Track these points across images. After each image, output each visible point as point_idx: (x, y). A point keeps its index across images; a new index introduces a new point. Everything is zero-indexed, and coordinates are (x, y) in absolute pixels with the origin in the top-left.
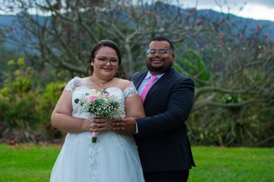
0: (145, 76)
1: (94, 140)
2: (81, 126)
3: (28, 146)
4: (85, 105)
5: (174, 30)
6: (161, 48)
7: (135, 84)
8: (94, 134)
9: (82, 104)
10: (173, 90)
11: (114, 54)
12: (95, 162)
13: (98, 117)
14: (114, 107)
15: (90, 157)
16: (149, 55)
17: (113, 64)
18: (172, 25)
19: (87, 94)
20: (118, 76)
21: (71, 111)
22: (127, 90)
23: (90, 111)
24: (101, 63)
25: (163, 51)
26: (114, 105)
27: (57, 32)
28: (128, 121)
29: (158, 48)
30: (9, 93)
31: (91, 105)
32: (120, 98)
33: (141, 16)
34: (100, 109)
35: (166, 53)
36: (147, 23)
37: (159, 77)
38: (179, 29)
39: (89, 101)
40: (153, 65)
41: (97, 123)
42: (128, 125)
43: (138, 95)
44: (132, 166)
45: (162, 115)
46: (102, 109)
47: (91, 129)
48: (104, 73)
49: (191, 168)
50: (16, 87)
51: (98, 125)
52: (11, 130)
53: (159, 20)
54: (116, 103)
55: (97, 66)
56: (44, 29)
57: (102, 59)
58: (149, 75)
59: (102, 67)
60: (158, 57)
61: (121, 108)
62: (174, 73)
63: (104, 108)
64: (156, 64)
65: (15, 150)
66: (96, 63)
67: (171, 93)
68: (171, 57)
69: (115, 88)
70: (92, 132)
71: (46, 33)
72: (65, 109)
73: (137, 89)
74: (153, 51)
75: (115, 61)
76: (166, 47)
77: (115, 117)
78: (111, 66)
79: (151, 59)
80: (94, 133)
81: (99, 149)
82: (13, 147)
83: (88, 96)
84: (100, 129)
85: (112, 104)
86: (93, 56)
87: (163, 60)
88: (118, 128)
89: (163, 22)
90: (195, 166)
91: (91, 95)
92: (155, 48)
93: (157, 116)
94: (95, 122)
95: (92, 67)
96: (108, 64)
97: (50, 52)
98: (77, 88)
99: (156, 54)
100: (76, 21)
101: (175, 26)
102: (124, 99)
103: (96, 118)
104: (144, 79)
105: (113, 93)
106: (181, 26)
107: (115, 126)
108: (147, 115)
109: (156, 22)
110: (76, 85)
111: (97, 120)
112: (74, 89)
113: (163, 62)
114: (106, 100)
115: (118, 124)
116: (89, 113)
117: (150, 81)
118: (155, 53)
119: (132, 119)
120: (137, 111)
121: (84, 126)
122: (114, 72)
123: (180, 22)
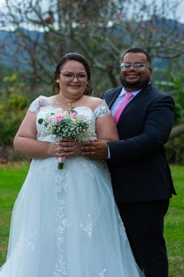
0: (119, 93)
1: (61, 166)
2: (46, 150)
3: (20, 165)
4: (49, 126)
5: (170, 45)
6: (136, 61)
7: (108, 102)
8: (60, 160)
9: (46, 125)
10: (150, 110)
11: (81, 68)
12: (62, 190)
13: (65, 140)
14: (83, 128)
15: (57, 184)
16: (123, 70)
17: (82, 79)
18: (169, 39)
19: (52, 114)
20: (88, 93)
21: (35, 134)
22: (98, 110)
23: (55, 132)
24: (67, 79)
25: (139, 64)
26: (83, 126)
27: (49, 47)
28: (98, 145)
29: (133, 61)
30: (4, 110)
31: (57, 126)
32: (90, 118)
33: (136, 30)
34: (66, 131)
35: (142, 66)
36: (142, 36)
37: (135, 94)
38: (176, 43)
39: (54, 122)
40: (128, 80)
41: (64, 146)
42: (98, 149)
43: (111, 115)
44: (103, 195)
45: (138, 137)
46: (69, 131)
47: (57, 153)
48: (71, 90)
49: (171, 197)
50: (11, 104)
51: (65, 149)
52: (5, 148)
53: (154, 35)
54: (85, 124)
55: (63, 83)
56: (36, 44)
57: (69, 75)
58: (123, 92)
59: (68, 84)
60: (133, 71)
61: (91, 129)
62: (151, 89)
63: (72, 129)
64: (131, 78)
65: (5, 169)
66: (62, 79)
67: (148, 112)
68: (148, 71)
69: (85, 108)
70: (58, 157)
71: (38, 48)
72: (29, 132)
73: (110, 109)
74: (127, 65)
75: (83, 76)
76: (142, 60)
77: (84, 139)
78: (79, 82)
79: (125, 74)
80: (60, 158)
81: (67, 175)
82: (4, 166)
83: (53, 116)
84: (68, 154)
85: (80, 125)
86: (58, 72)
87: (140, 74)
88: (88, 153)
89: (159, 36)
90: (175, 194)
91: (57, 115)
92: (130, 61)
93: (131, 139)
94: (61, 145)
95: (58, 84)
96: (76, 80)
97: (42, 68)
98: (41, 108)
99: (131, 68)
100: (68, 36)
101: (172, 40)
102: (94, 120)
103: (62, 141)
104: (117, 97)
105: (82, 113)
106: (177, 40)
107: (84, 151)
108: (121, 137)
109: (151, 36)
110: (41, 105)
111: (64, 143)
112: (39, 109)
113: (139, 77)
114: (73, 120)
115: (87, 147)
116: (55, 136)
117: (124, 98)
118: (129, 66)
119: (104, 142)
120: (109, 133)
121: (50, 150)
122: (82, 89)
123: (177, 36)
